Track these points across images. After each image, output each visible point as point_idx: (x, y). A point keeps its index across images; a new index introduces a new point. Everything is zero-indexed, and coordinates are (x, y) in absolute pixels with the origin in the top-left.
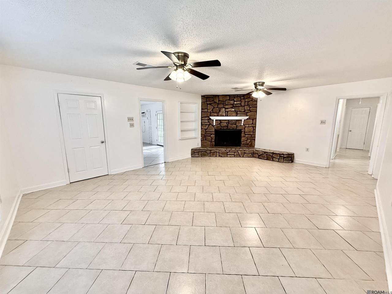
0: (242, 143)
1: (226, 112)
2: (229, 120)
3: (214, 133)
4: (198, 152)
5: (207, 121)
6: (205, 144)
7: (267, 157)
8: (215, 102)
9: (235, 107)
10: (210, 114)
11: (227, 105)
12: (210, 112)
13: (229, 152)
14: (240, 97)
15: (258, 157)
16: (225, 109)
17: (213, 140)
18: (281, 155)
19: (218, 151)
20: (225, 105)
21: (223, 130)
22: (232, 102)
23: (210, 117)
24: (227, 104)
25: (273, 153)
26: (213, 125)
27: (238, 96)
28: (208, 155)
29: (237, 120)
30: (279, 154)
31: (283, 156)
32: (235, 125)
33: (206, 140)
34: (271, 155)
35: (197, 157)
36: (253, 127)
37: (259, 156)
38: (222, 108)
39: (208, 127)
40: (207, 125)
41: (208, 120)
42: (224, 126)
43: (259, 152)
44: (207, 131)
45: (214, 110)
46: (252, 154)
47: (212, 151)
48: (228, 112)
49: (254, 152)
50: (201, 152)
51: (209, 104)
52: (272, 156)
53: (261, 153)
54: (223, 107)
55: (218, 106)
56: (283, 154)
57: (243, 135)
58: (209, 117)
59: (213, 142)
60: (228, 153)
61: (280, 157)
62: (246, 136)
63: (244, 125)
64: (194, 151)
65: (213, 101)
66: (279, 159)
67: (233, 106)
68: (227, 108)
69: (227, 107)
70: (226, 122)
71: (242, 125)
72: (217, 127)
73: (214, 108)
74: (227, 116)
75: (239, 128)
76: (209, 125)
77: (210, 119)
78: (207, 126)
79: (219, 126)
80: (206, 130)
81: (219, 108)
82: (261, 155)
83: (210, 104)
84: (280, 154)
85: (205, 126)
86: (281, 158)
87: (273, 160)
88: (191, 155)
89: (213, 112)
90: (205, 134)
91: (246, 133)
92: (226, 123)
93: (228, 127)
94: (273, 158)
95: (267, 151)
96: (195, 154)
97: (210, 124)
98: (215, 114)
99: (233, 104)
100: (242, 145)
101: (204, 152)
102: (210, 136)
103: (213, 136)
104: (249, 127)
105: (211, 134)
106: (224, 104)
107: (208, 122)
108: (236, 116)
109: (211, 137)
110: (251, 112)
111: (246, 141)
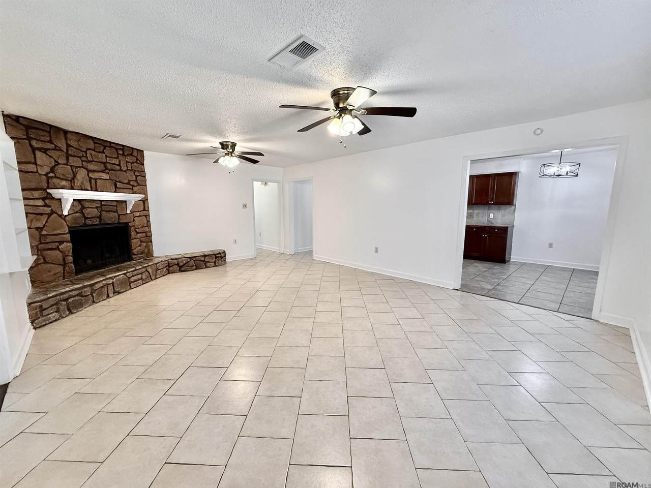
0: (135, 251)
1: (93, 181)
2: (101, 201)
3: (69, 239)
4: (56, 304)
5: (40, 203)
6: (45, 277)
7: (196, 266)
8: (56, 146)
9: (110, 170)
10: (48, 183)
11: (91, 162)
12: (46, 175)
13: (133, 276)
14: (116, 149)
15: (179, 270)
16: (89, 171)
17: (70, 259)
18: (217, 256)
19: (111, 281)
20: (85, 161)
21: (91, 228)
22: (102, 157)
23: (49, 191)
24: (90, 159)
25: (205, 256)
26: (61, 216)
27: (112, 145)
28: (87, 302)
29: (117, 201)
30: (213, 255)
31: (220, 255)
32: (114, 212)
33: (45, 262)
34: (203, 259)
35: (56, 321)
36: (146, 216)
37: (181, 267)
38: (80, 167)
39: (47, 222)
40: (41, 214)
41: (43, 199)
42: (92, 218)
43: (180, 260)
44: (44, 232)
45: (60, 170)
46: (167, 267)
47: (98, 286)
48: (96, 180)
49: (168, 263)
50: (66, 300)
51: (40, 149)
52: (204, 261)
53: (184, 262)
54: (82, 167)
55: (67, 159)
56: (220, 253)
57: (133, 234)
58: (45, 190)
59: (71, 263)
60: (132, 279)
61: (216, 258)
62: (138, 235)
63: (132, 212)
64: (41, 306)
65: (51, 142)
66: (215, 262)
67: (105, 166)
68: (94, 171)
69: (91, 167)
70: (95, 205)
71: (128, 212)
72: (75, 219)
73: (57, 163)
74: (96, 190)
75: (123, 220)
76: (49, 215)
77: (50, 197)
78: (44, 219)
79: (78, 217)
80: (40, 232)
81: (71, 166)
82: (186, 264)
83: (45, 151)
84: (215, 255)
85: (38, 220)
86: (218, 260)
87: (207, 267)
88: (32, 322)
89: (56, 177)
90: (41, 243)
91: (137, 230)
92: (97, 207)
93: (102, 218)
94: (205, 264)
95: (193, 255)
96: (45, 313)
97: (53, 212)
98: (64, 183)
99: (105, 163)
100: (134, 256)
101: (74, 296)
102: (58, 249)
103: (68, 246)
104: (140, 216)
105: (61, 242)
106: (84, 159)
107: (46, 205)
108: (114, 192)
109: (61, 252)
110: (139, 185)
111: (140, 246)
